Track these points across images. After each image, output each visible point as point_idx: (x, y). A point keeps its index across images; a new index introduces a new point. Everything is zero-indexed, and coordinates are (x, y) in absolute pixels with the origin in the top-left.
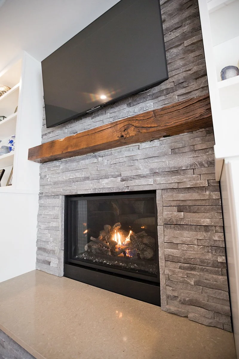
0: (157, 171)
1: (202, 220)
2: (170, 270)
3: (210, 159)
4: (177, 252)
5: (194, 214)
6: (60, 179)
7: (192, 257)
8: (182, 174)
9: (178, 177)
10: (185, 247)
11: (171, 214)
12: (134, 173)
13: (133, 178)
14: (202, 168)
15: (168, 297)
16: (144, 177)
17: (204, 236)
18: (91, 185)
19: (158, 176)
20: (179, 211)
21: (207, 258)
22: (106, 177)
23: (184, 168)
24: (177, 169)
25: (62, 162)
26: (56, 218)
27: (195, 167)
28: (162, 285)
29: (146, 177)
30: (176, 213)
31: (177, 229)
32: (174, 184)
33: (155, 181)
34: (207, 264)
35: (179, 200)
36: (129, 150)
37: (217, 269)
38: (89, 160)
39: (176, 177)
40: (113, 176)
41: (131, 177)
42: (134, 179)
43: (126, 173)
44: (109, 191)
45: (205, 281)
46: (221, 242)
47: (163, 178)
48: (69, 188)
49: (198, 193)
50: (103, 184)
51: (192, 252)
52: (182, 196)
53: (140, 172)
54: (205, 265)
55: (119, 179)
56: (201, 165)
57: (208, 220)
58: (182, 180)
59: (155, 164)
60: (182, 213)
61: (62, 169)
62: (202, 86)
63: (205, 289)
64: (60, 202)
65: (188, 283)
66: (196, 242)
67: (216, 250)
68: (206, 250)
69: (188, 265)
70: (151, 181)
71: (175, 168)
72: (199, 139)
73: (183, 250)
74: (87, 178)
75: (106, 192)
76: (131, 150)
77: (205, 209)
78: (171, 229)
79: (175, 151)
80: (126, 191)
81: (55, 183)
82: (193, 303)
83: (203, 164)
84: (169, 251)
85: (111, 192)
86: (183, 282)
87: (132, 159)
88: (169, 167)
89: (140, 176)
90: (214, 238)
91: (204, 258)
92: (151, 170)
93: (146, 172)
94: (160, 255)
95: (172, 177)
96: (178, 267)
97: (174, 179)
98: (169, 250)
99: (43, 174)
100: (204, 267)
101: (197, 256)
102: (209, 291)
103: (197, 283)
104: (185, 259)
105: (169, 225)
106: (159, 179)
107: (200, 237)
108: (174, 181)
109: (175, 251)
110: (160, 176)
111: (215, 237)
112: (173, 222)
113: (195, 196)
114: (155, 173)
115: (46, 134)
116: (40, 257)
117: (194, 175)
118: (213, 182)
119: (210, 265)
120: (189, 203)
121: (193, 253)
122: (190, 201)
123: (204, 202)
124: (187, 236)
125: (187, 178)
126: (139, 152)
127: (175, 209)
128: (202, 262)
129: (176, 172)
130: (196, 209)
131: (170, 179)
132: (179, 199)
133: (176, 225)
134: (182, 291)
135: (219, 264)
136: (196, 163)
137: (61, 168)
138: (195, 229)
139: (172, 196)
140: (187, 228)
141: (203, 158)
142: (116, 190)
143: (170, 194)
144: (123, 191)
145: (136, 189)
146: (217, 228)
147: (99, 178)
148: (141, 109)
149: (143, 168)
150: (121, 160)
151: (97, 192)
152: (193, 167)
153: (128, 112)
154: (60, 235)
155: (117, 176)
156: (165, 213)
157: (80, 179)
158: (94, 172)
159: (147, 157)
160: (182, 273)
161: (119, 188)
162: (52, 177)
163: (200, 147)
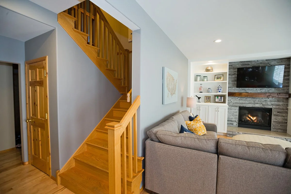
1: (283, 115)
3: (287, 104)
4: (277, 120)
5: (281, 114)
6: (238, 102)
10: (279, 119)
11: (276, 113)
12: (266, 104)
13: (266, 105)
15: (273, 128)
16: (270, 105)
18: (251, 105)
20: (278, 113)
22: (257, 104)
25: (239, 97)
26: (236, 112)
28: (272, 126)
31: (277, 116)
33: (272, 106)
36: (265, 99)
37: (285, 123)
40: (259, 104)
43: (264, 103)
45: (282, 125)
48: (242, 105)
52: (279, 110)
53: (268, 104)
55: (262, 105)
56: (285, 105)
59: (273, 103)
62: (287, 89)
64: (238, 108)
68: (283, 120)
69: (279, 123)
74: (250, 103)
79: (278, 101)
81: (235, 103)
82: (279, 129)
86: (277, 126)
87: (266, 101)
88: (277, 104)
92: (271, 104)
93: (270, 104)
94: (272, 121)
97: (278, 107)
99: (229, 100)
102: (283, 127)
103: (280, 126)
106: (274, 106)
107: (282, 118)
111: (285, 118)
113: (282, 110)
115: (230, 87)
116: (228, 123)
120: (281, 112)
121: (280, 121)
123: (284, 112)
124: (279, 117)
125: (281, 107)
126: (268, 99)
128: (282, 122)
129: (279, 105)
137: (238, 99)
138: (281, 116)
141: (285, 103)
143: (276, 109)
144: (263, 107)
145: (267, 108)
146: (286, 116)
147: (254, 104)
148: (270, 90)
149: (269, 103)
150: (263, 100)
151: (253, 107)
152: (283, 105)
153: (266, 89)
154: (237, 117)
155: (261, 104)
156: (274, 113)
157: (247, 103)
158: (253, 102)
159: (271, 101)
160: (277, 124)
161: (261, 107)
162: (234, 101)
163: (285, 101)
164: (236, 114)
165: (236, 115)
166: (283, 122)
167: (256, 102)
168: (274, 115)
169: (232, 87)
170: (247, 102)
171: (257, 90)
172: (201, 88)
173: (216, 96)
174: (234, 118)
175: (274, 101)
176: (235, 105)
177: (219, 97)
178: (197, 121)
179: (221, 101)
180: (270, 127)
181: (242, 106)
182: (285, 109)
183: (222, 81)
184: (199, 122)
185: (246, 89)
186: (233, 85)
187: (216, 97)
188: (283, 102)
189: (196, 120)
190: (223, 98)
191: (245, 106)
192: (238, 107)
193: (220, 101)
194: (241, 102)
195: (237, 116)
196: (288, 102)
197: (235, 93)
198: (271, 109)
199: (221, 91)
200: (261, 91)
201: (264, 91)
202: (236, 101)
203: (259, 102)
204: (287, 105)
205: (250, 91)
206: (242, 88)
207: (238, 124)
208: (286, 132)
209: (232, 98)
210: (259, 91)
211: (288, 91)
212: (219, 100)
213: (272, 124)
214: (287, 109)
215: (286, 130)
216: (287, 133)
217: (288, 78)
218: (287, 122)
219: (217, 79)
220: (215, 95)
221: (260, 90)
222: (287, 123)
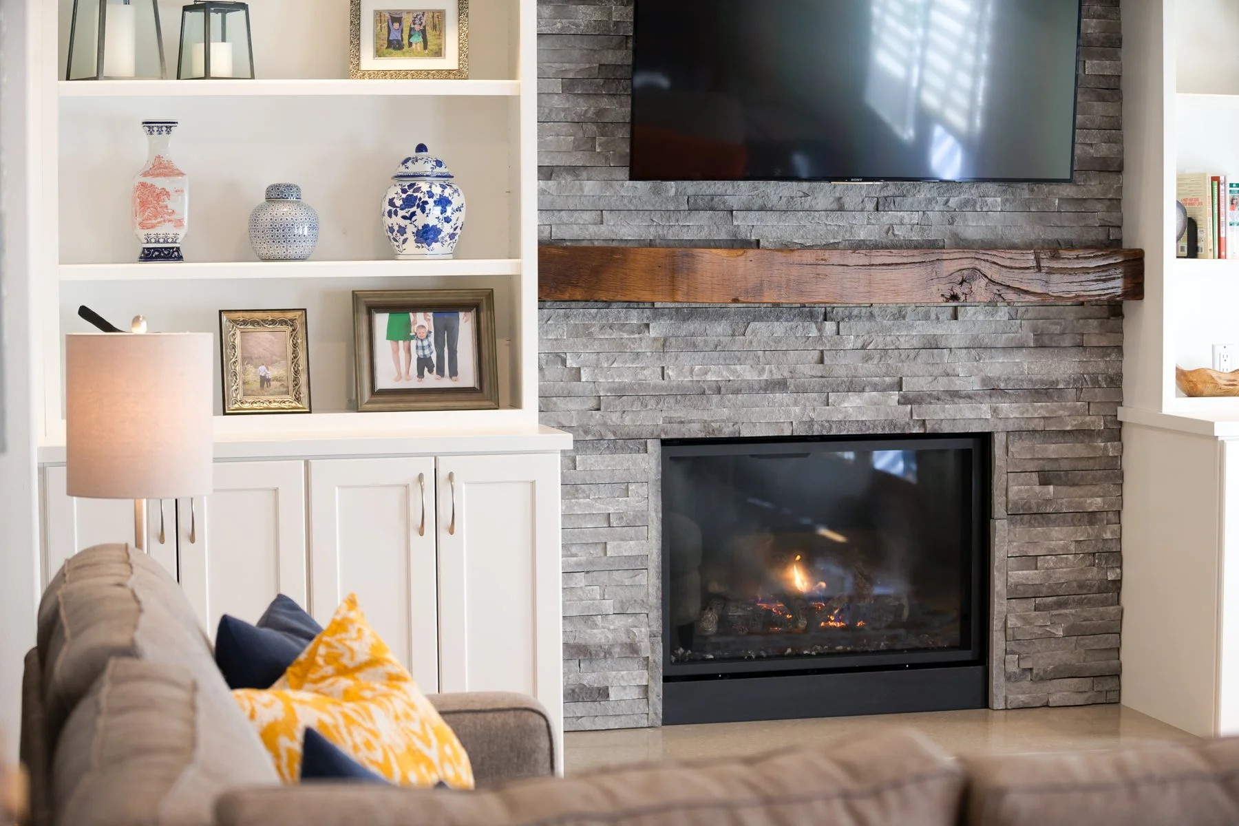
0: (1002, 386)
1: (1088, 501)
2: (1018, 617)
3: (1111, 372)
4: (1036, 573)
5: (1072, 489)
6: (650, 375)
7: (1063, 581)
8: (1056, 399)
9: (1048, 406)
10: (1052, 560)
11: (1027, 491)
12: (941, 385)
13: (935, 398)
14: (1097, 390)
15: (1008, 677)
16: (969, 397)
17: (1088, 534)
18: (797, 409)
19: (1002, 397)
20: (1044, 482)
21: (1089, 576)
22: (853, 386)
23: (1061, 386)
24: (1047, 387)
25: (657, 314)
26: (633, 522)
27: (1082, 385)
28: (997, 655)
29: (970, 398)
30: (1037, 488)
31: (1036, 525)
32: (1037, 420)
33: (995, 411)
34: (1089, 590)
35: (1043, 459)
36: (928, 317)
37: (1105, 595)
38: (786, 324)
39: (1044, 404)
40: (875, 388)
41: (930, 395)
42: (938, 399)
43: (916, 383)
44: (861, 430)
45: (1084, 623)
46: (1114, 541)
47: (1014, 405)
48: (694, 415)
49: (1082, 443)
50: (844, 410)
51: (1065, 570)
52: (1053, 450)
53: (958, 385)
54: (1085, 591)
55: (895, 396)
56: (1095, 381)
57: (1099, 500)
58: (1056, 411)
59: (998, 366)
60: (1051, 487)
61: (655, 339)
62: (1110, 196)
63: (1082, 639)
64: (649, 463)
65: (1051, 636)
66: (1072, 548)
67: (1107, 559)
68: (1087, 563)
69: (1055, 598)
70: (985, 410)
71: (1042, 382)
72: (1094, 323)
73: (1047, 569)
74: (781, 385)
75: (850, 433)
76: (933, 316)
77: (1094, 478)
78: (1022, 526)
79: (1042, 343)
80: (914, 432)
81: (620, 392)
82: (1062, 673)
83: (1098, 381)
84: (1020, 575)
85: (868, 433)
86: (1041, 637)
87: (933, 345)
88: (1030, 380)
89: (954, 395)
90: (1104, 535)
91: (1083, 578)
92: (985, 381)
93: (974, 385)
94: (999, 588)
95: (1035, 404)
96: (1033, 608)
97: (1040, 409)
98: (1020, 572)
99: (554, 348)
100: (1083, 596)
101: (1071, 577)
102: (1089, 641)
103: (1069, 633)
104: (1050, 587)
105: (1019, 517)
106: (1005, 407)
107: (1081, 536)
108: (1039, 414)
109: (1032, 572)
110: (1007, 401)
111: (1106, 533)
112: (1030, 508)
113: (1080, 450)
114: (994, 390)
115: (561, 171)
117: (1079, 403)
118: (1111, 421)
119: (1094, 589)
120: (1065, 465)
121: (1065, 573)
122: (1066, 460)
123: (1092, 462)
124: (1059, 536)
125: (1064, 408)
126: (956, 327)
127: (1035, 476)
128: (1081, 586)
129: (1044, 391)
130: (1079, 478)
131: (1030, 409)
132: (1045, 457)
133: (1034, 516)
134: (1039, 655)
135: (1110, 585)
136: (1085, 376)
137: (653, 333)
138: (1072, 520)
139: (1032, 449)
140: (1056, 519)
141: (1099, 365)
142: (884, 428)
143: (1027, 444)
144: (907, 431)
145: (947, 429)
146: (1111, 515)
147: (829, 388)
148: (966, 203)
149: (966, 374)
150: (904, 344)
151: (817, 431)
152: (1078, 383)
153: (930, 201)
154: (650, 584)
155: (890, 387)
156: (1014, 489)
157: (750, 388)
158: (808, 369)
159: (978, 347)
160: (1041, 619)
161: (892, 423)
162: (597, 366)
163: (1094, 341)
164: (631, 548)
165: (634, 565)
166: (1091, 586)
167: (841, 372)
168: (1015, 515)
169: (573, 170)
170: (746, 373)
171: (841, 209)
172: (160, 183)
173: (382, 308)
174: (608, 605)
175: (1002, 340)
176: (615, 418)
177: (423, 321)
178: (344, 671)
179: (446, 383)
180: (978, 670)
181: (694, 431)
182: (1099, 433)
183: (448, 74)
184: (373, 682)
185: (733, 202)
186: (577, 148)
187: (382, 321)
188: (1080, 346)
189: (332, 659)
190: (465, 324)
191: (727, 432)
192: (654, 447)
193: (431, 381)
194: (680, 372)
195: (642, 578)
196: (1119, 349)
197: (613, 251)
198: (985, 439)
199: (447, 229)
200: (887, 217)
201: (916, 217)
202: (623, 373)
203: (867, 359)
204: (1115, 381)
205: (771, 219)
206: (691, 187)
207: (657, 688)
208: (1118, 702)
209: (576, 333)
210: (860, 218)
211: (1112, 217)
212: (424, 363)
213: (996, 625)
214: (1115, 431)
215: (1117, 674)
216: (1123, 702)
217: (1106, 67)
218: (1117, 585)
219: (378, 53)
220: (356, 296)
221: (870, 206)
222: (1120, 588)
